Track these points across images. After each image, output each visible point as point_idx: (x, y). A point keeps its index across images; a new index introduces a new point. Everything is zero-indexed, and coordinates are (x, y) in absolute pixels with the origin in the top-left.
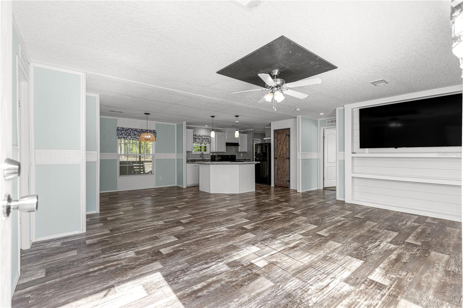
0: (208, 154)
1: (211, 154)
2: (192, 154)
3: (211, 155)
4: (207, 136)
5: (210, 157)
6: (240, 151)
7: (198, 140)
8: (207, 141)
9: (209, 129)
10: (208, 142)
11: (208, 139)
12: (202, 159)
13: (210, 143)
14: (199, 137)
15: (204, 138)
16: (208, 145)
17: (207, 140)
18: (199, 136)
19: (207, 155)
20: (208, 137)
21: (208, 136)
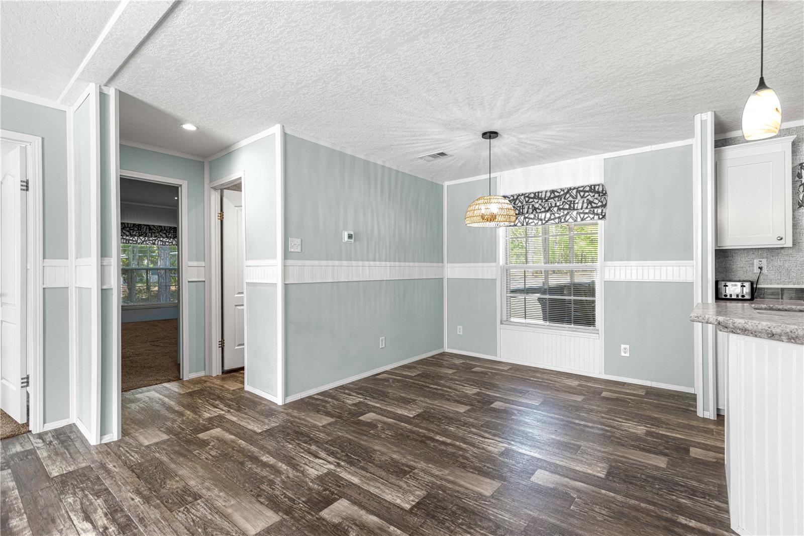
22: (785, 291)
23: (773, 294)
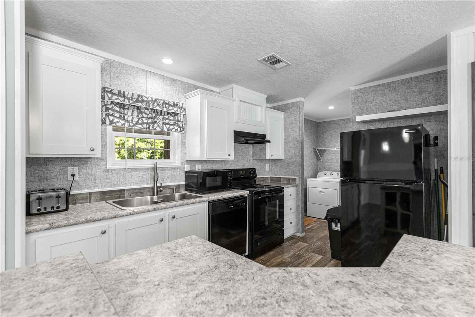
0: (175, 168)
1: (188, 168)
2: (107, 171)
3: (187, 172)
4: (172, 103)
5: (184, 179)
6: (268, 157)
7: (136, 113)
8: (172, 123)
9: (181, 82)
10: (174, 124)
11: (175, 114)
12: (153, 188)
13: (182, 129)
14: (139, 104)
15: (158, 108)
16: (175, 137)
17: (172, 118)
18: (137, 100)
19: (172, 172)
20: (175, 110)
21: (175, 105)
22: (93, 195)
23: (83, 199)
